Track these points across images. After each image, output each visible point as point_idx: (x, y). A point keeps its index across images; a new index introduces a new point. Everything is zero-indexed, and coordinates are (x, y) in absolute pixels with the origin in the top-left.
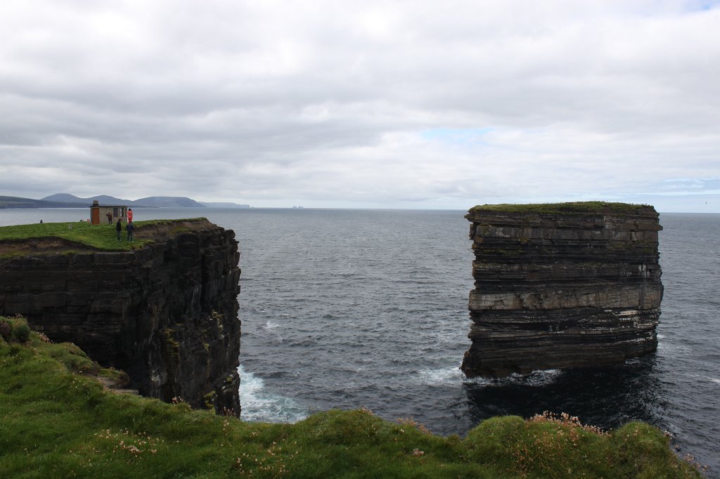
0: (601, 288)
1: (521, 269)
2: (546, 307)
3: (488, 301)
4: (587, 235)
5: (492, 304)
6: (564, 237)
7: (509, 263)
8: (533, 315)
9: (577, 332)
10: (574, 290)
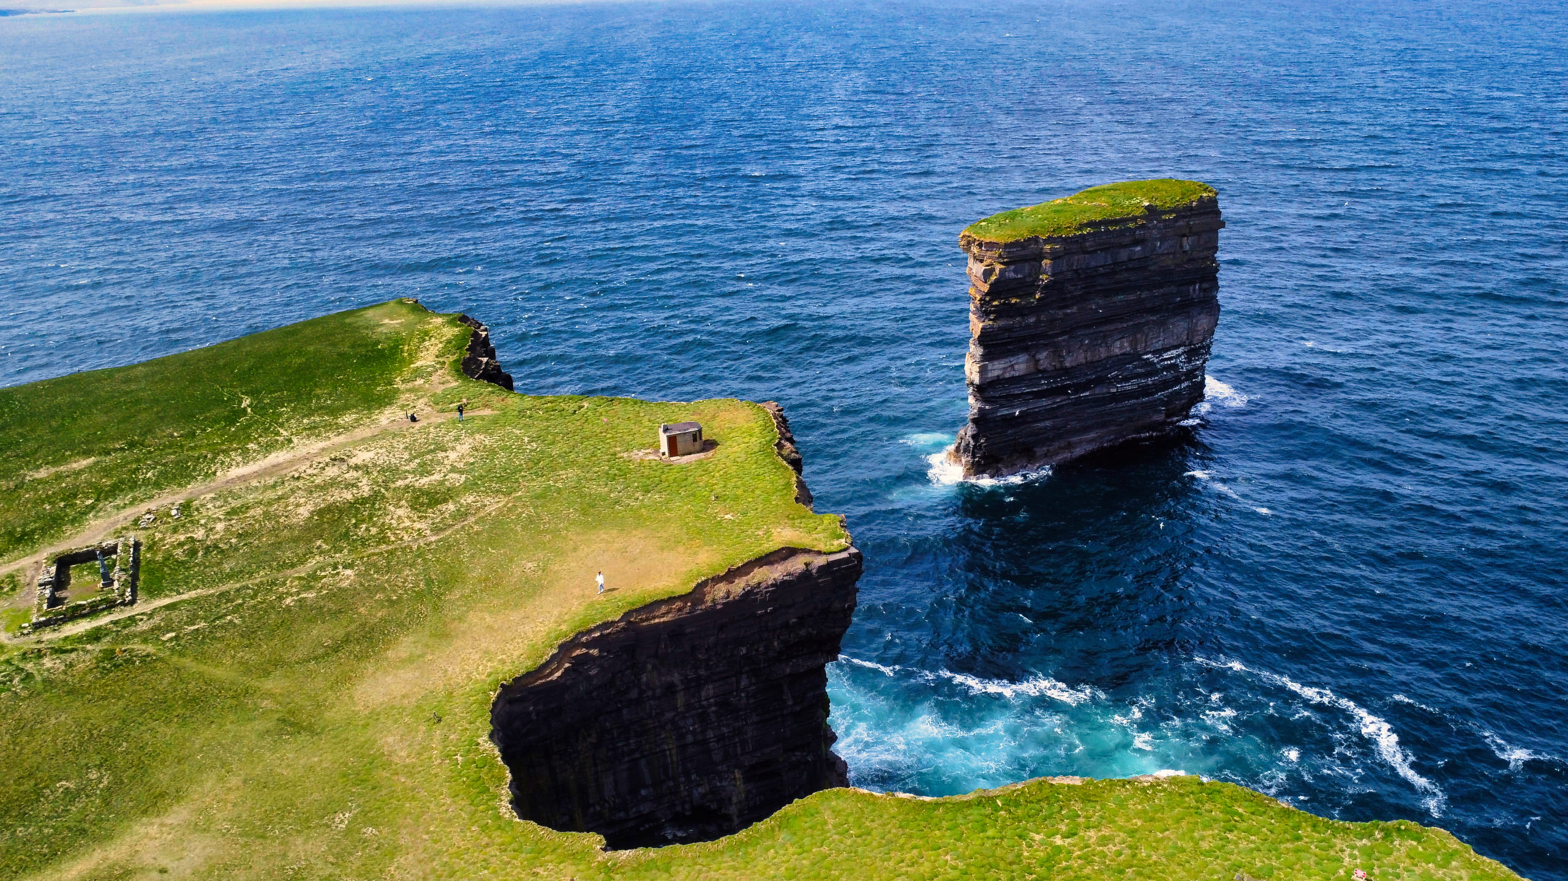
0: (1138, 328)
1: (1038, 321)
2: (1067, 364)
3: (997, 369)
4: (1124, 255)
5: (1000, 372)
6: (1093, 264)
7: (1022, 315)
8: (1050, 377)
9: (1105, 390)
10: (1105, 337)
